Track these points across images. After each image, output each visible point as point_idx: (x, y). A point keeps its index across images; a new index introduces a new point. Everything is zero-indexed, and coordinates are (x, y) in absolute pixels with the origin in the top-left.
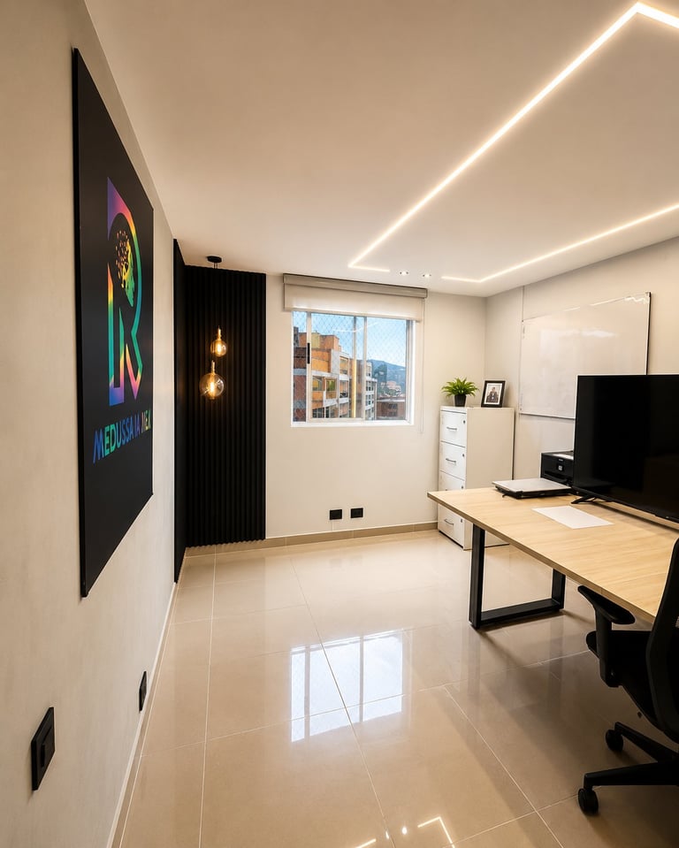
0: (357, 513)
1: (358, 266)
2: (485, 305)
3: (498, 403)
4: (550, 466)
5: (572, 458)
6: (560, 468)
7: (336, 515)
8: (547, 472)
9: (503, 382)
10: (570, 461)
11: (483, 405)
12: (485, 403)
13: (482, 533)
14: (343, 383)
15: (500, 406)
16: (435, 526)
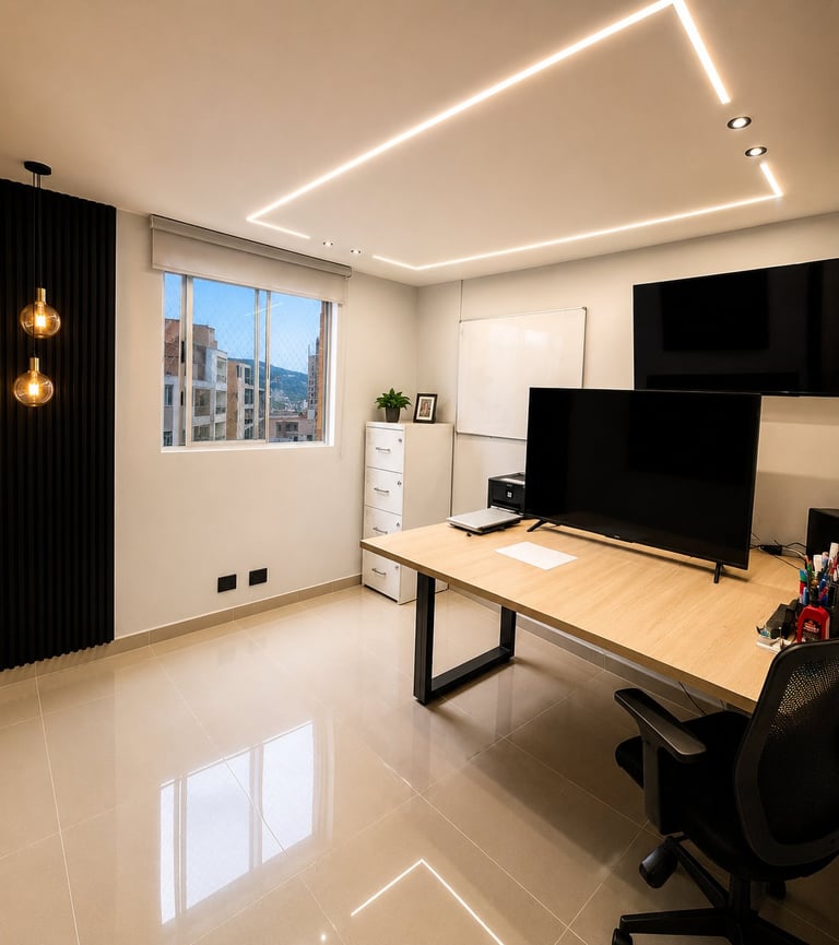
0: (258, 577)
1: (260, 220)
2: (416, 297)
3: (430, 418)
4: (498, 493)
5: (524, 483)
6: (510, 495)
7: (227, 584)
8: (494, 501)
9: (435, 396)
10: (520, 486)
11: (416, 421)
12: (418, 418)
13: (432, 581)
14: (219, 394)
15: (433, 422)
16: (359, 580)
